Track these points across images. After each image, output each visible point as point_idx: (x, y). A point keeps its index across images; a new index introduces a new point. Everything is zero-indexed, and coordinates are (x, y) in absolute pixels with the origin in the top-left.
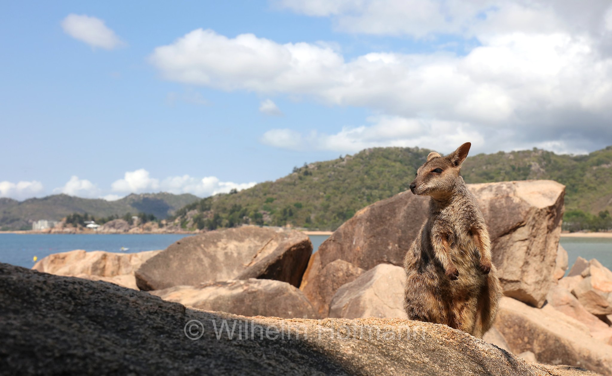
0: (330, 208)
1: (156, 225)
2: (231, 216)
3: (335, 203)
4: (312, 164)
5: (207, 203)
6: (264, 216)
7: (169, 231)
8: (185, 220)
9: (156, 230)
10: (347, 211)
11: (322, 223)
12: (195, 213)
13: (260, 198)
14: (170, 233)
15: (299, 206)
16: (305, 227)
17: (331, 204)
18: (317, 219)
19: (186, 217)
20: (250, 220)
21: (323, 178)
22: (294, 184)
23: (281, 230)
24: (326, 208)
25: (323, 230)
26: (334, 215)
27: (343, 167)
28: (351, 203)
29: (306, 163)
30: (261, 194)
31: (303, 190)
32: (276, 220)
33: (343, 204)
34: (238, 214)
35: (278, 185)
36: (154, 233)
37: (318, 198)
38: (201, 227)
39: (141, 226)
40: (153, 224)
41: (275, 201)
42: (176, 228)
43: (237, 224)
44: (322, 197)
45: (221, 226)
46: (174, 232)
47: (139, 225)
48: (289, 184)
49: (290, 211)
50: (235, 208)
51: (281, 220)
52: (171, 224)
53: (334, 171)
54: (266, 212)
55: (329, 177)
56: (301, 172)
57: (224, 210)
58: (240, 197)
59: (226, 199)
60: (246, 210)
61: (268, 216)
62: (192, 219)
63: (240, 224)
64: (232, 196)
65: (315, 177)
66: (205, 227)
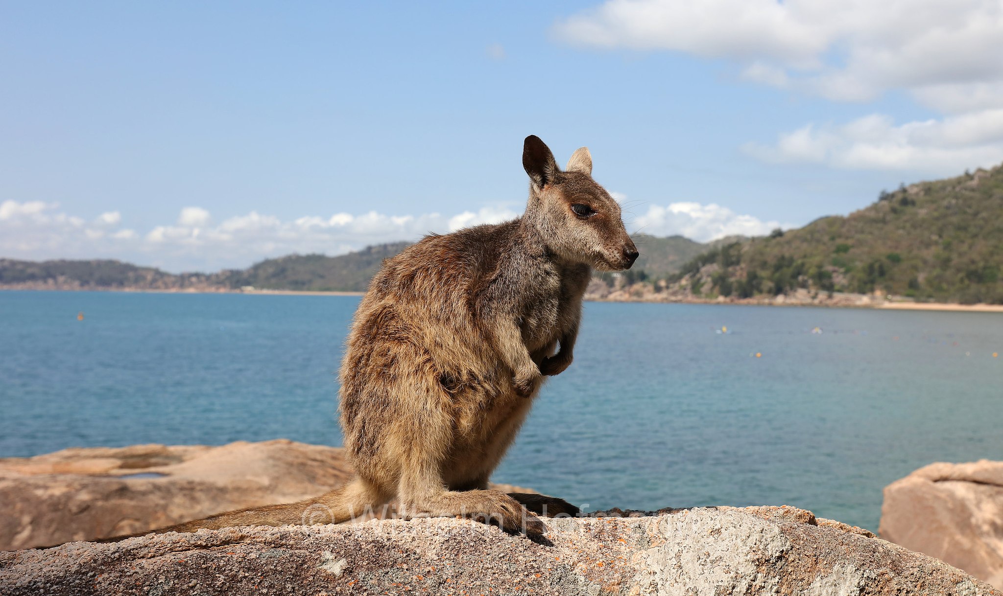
0: (953, 263)
1: (651, 287)
2: (777, 275)
3: (961, 255)
4: (913, 185)
5: (733, 252)
6: (834, 275)
7: (673, 298)
8: (699, 279)
9: (650, 295)
10: (985, 268)
11: (939, 289)
12: (714, 268)
13: (824, 244)
14: (676, 302)
15: (895, 259)
16: (908, 296)
17: (955, 257)
18: (929, 282)
19: (698, 276)
20: (810, 282)
21: (936, 210)
22: (884, 221)
23: (865, 300)
24: (946, 263)
25: (944, 301)
26: (961, 275)
27: (973, 190)
28: (992, 254)
29: (902, 184)
30: (826, 238)
31: (901, 232)
32: (856, 284)
33: (975, 256)
34: (788, 271)
35: (853, 223)
36: (647, 301)
37: (928, 245)
38: (726, 292)
39: (627, 288)
40: (645, 286)
41: (852, 251)
42: (683, 294)
43: (788, 288)
44: (936, 243)
45: (761, 291)
46: (680, 301)
47: (623, 287)
48: (874, 221)
49: (881, 267)
50: (782, 263)
51: (865, 283)
52: (675, 287)
53: (956, 197)
54: (836, 268)
55: (948, 208)
56: (895, 199)
57: (764, 265)
58: (789, 242)
59: (766, 246)
60: (803, 265)
61: (841, 276)
62: (709, 279)
63: (793, 288)
64: (774, 241)
65: (922, 207)
66: (734, 293)
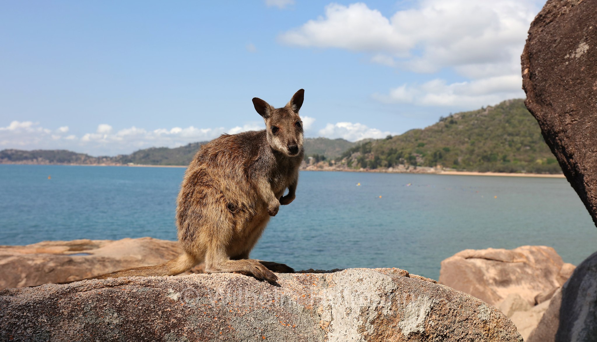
0: (475, 152)
1: (327, 164)
2: (389, 158)
3: (479, 148)
4: (456, 114)
5: (368, 147)
6: (417, 158)
7: (338, 169)
8: (351, 160)
9: (327, 168)
10: (491, 154)
11: (469, 165)
12: (358, 154)
13: (412, 143)
14: (339, 171)
15: (447, 150)
16: (453, 168)
17: (476, 149)
18: (464, 161)
19: (350, 158)
20: (405, 161)
21: (467, 126)
22: (441, 131)
23: (432, 170)
24: (472, 152)
25: (471, 171)
26: (479, 158)
27: (485, 116)
28: (495, 148)
29: (451, 113)
30: (413, 140)
31: (450, 137)
32: (428, 162)
33: (486, 149)
34: (394, 156)
35: (427, 132)
36: (326, 170)
37: (463, 143)
38: (364, 166)
39: (315, 164)
40: (324, 163)
41: (426, 146)
42: (343, 167)
43: (394, 164)
44: (467, 142)
45: (381, 166)
46: (342, 170)
47: (314, 164)
48: (437, 131)
49: (440, 154)
50: (392, 152)
51: (432, 162)
52: (339, 163)
53: (477, 120)
54: (418, 154)
55: (473, 125)
56: (447, 121)
57: (383, 153)
58: (395, 142)
59: (384, 144)
60: (402, 153)
61: (420, 159)
62: (356, 160)
63: (397, 164)
64: (388, 141)
65: (460, 125)
66: (368, 167)
